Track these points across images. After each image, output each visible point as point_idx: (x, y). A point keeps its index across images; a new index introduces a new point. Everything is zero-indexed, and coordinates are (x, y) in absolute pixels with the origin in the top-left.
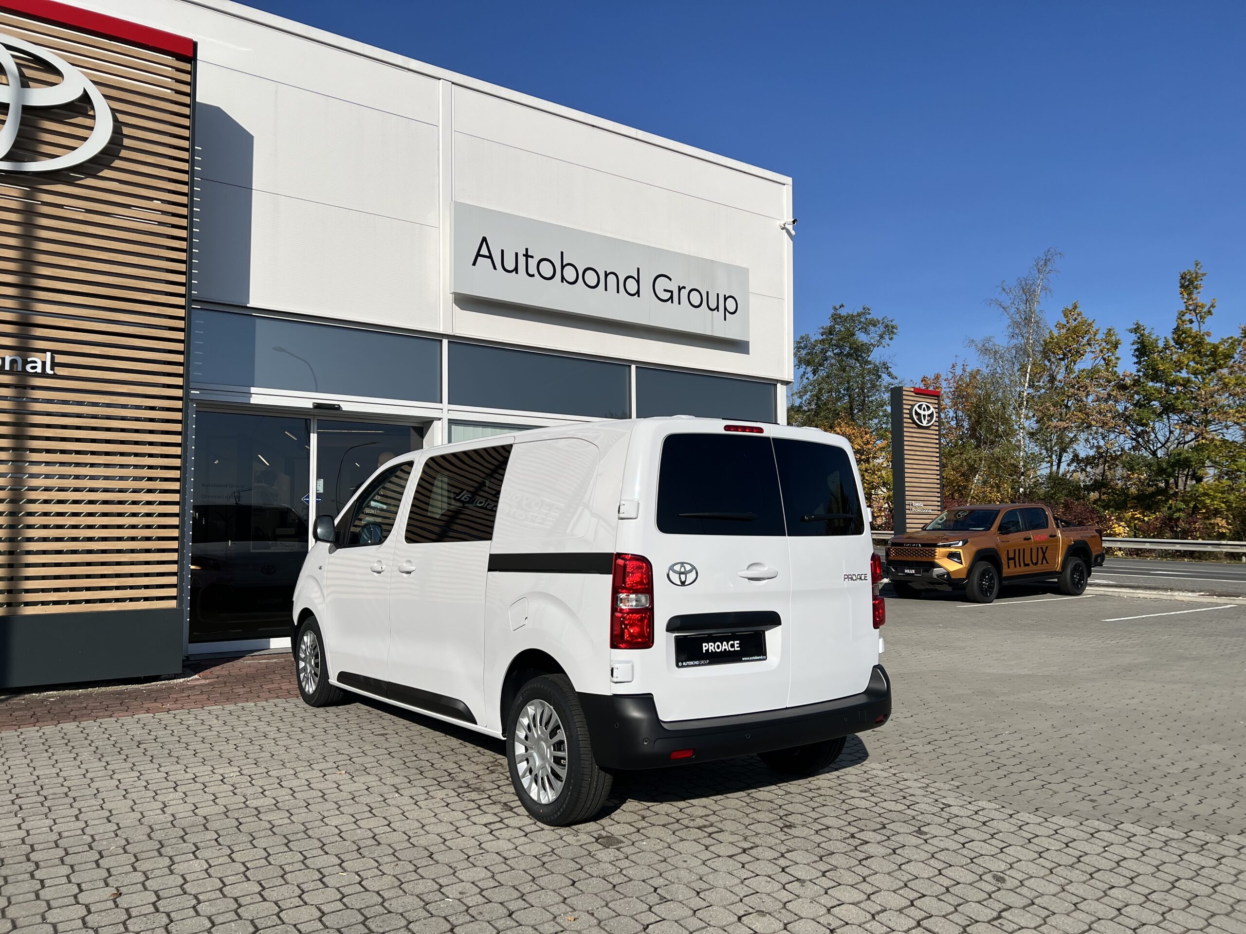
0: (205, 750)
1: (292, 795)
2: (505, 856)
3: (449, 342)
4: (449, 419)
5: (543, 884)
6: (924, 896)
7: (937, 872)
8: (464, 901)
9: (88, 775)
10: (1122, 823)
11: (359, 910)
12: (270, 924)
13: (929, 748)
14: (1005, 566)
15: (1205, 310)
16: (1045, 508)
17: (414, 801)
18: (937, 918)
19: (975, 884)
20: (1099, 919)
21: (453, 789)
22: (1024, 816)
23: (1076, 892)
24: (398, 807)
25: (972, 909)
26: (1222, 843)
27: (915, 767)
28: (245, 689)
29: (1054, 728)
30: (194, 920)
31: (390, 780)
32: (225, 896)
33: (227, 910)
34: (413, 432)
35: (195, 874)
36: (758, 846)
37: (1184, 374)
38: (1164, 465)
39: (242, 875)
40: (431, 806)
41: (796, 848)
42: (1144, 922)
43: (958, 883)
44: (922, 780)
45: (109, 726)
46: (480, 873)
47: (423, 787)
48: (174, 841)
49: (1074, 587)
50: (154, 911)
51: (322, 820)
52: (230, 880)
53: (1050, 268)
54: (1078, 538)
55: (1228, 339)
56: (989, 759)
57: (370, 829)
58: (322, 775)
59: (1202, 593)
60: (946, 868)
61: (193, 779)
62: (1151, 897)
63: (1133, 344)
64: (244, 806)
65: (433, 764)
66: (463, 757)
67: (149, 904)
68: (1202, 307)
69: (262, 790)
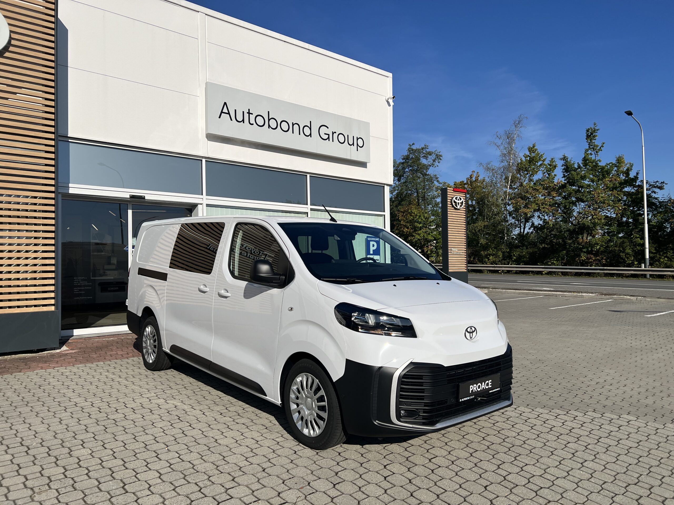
0: (79, 389)
1: (133, 412)
2: (256, 439)
3: (206, 160)
4: (206, 204)
5: (279, 453)
6: (477, 451)
7: (482, 439)
8: (238, 464)
9: (13, 404)
10: (570, 410)
11: (181, 472)
12: (131, 481)
15: (598, 148)
17: (203, 413)
18: (484, 462)
19: (501, 444)
20: (564, 459)
21: (223, 406)
22: (522, 409)
23: (551, 446)
24: (194, 416)
25: (501, 456)
26: (620, 419)
28: (97, 355)
30: (88, 481)
31: (187, 401)
32: (104, 467)
33: (106, 475)
35: (85, 457)
37: (587, 182)
39: (111, 456)
40: (212, 415)
42: (586, 459)
43: (493, 444)
45: (20, 377)
46: (244, 450)
47: (206, 405)
48: (69, 439)
50: (64, 477)
51: (152, 424)
52: (105, 459)
53: (521, 125)
55: (610, 163)
57: (180, 429)
58: (149, 400)
59: (597, 294)
60: (486, 436)
61: (75, 405)
62: (589, 447)
64: (106, 418)
67: (60, 473)
68: (597, 146)
69: (116, 410)
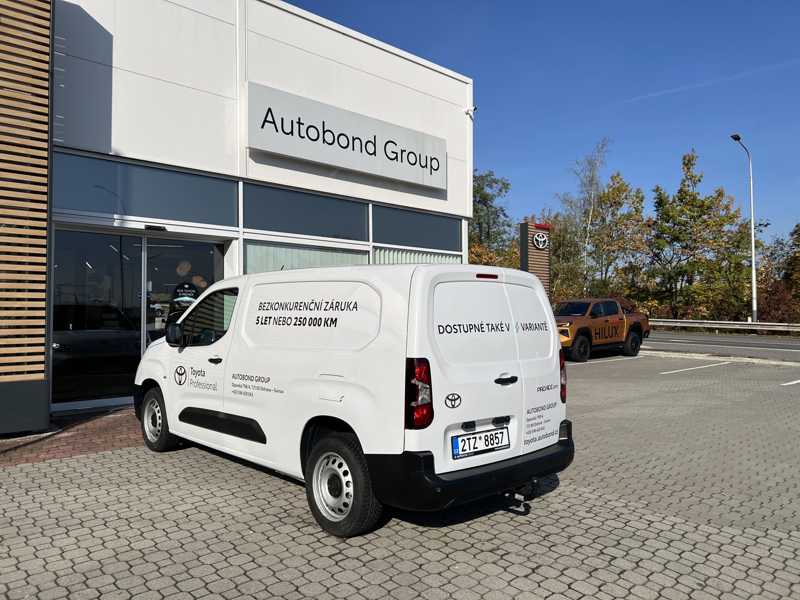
0: (83, 496)
1: (166, 536)
2: (356, 586)
3: (243, 183)
4: (244, 239)
7: (675, 581)
10: (768, 529)
13: (611, 473)
14: (594, 338)
15: (697, 179)
16: (616, 301)
17: (266, 537)
21: (293, 525)
22: (705, 528)
23: (772, 591)
24: (255, 543)
27: (609, 490)
28: (102, 440)
29: (680, 454)
31: (241, 518)
34: (215, 248)
36: (541, 566)
37: (683, 218)
38: (673, 274)
40: (281, 542)
41: (569, 566)
44: (620, 500)
47: (269, 524)
48: (78, 587)
49: (633, 352)
51: (198, 559)
53: (605, 150)
54: (636, 320)
55: (709, 197)
56: (653, 481)
57: (240, 566)
58: (186, 516)
59: (708, 355)
60: (679, 577)
61: (80, 524)
63: (655, 199)
64: (128, 548)
65: (269, 502)
66: (289, 495)
68: (695, 177)
69: (140, 533)
